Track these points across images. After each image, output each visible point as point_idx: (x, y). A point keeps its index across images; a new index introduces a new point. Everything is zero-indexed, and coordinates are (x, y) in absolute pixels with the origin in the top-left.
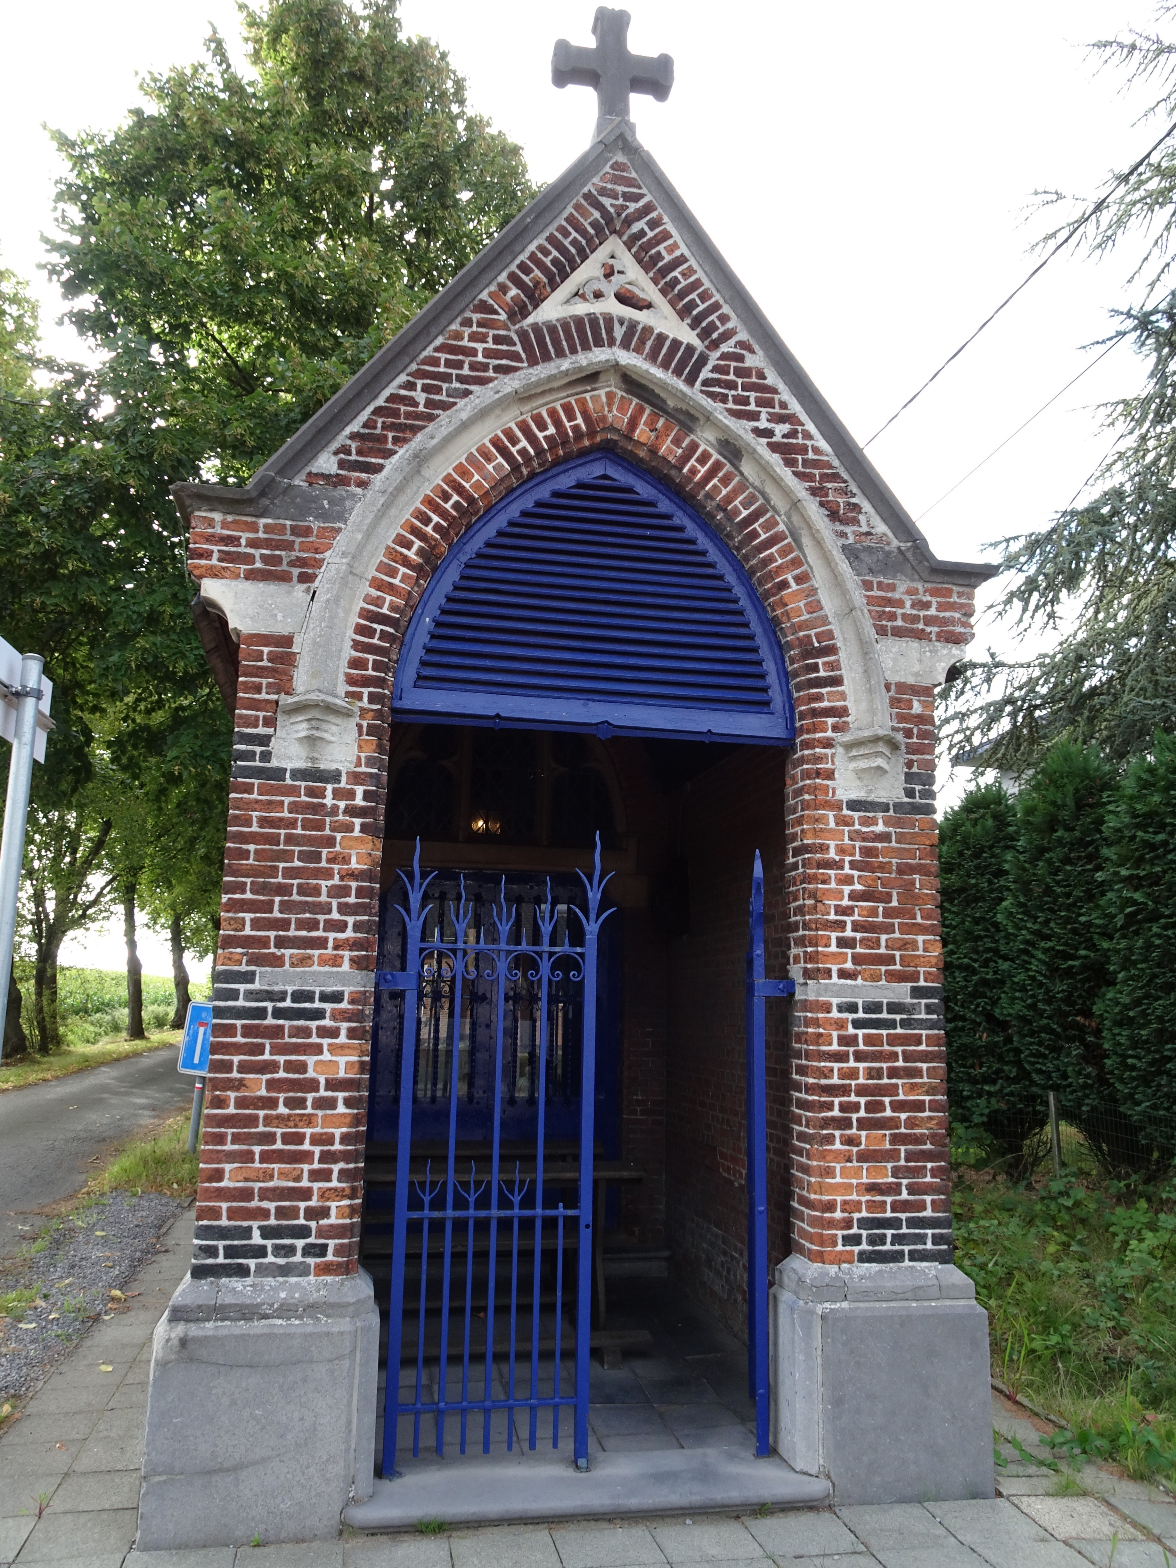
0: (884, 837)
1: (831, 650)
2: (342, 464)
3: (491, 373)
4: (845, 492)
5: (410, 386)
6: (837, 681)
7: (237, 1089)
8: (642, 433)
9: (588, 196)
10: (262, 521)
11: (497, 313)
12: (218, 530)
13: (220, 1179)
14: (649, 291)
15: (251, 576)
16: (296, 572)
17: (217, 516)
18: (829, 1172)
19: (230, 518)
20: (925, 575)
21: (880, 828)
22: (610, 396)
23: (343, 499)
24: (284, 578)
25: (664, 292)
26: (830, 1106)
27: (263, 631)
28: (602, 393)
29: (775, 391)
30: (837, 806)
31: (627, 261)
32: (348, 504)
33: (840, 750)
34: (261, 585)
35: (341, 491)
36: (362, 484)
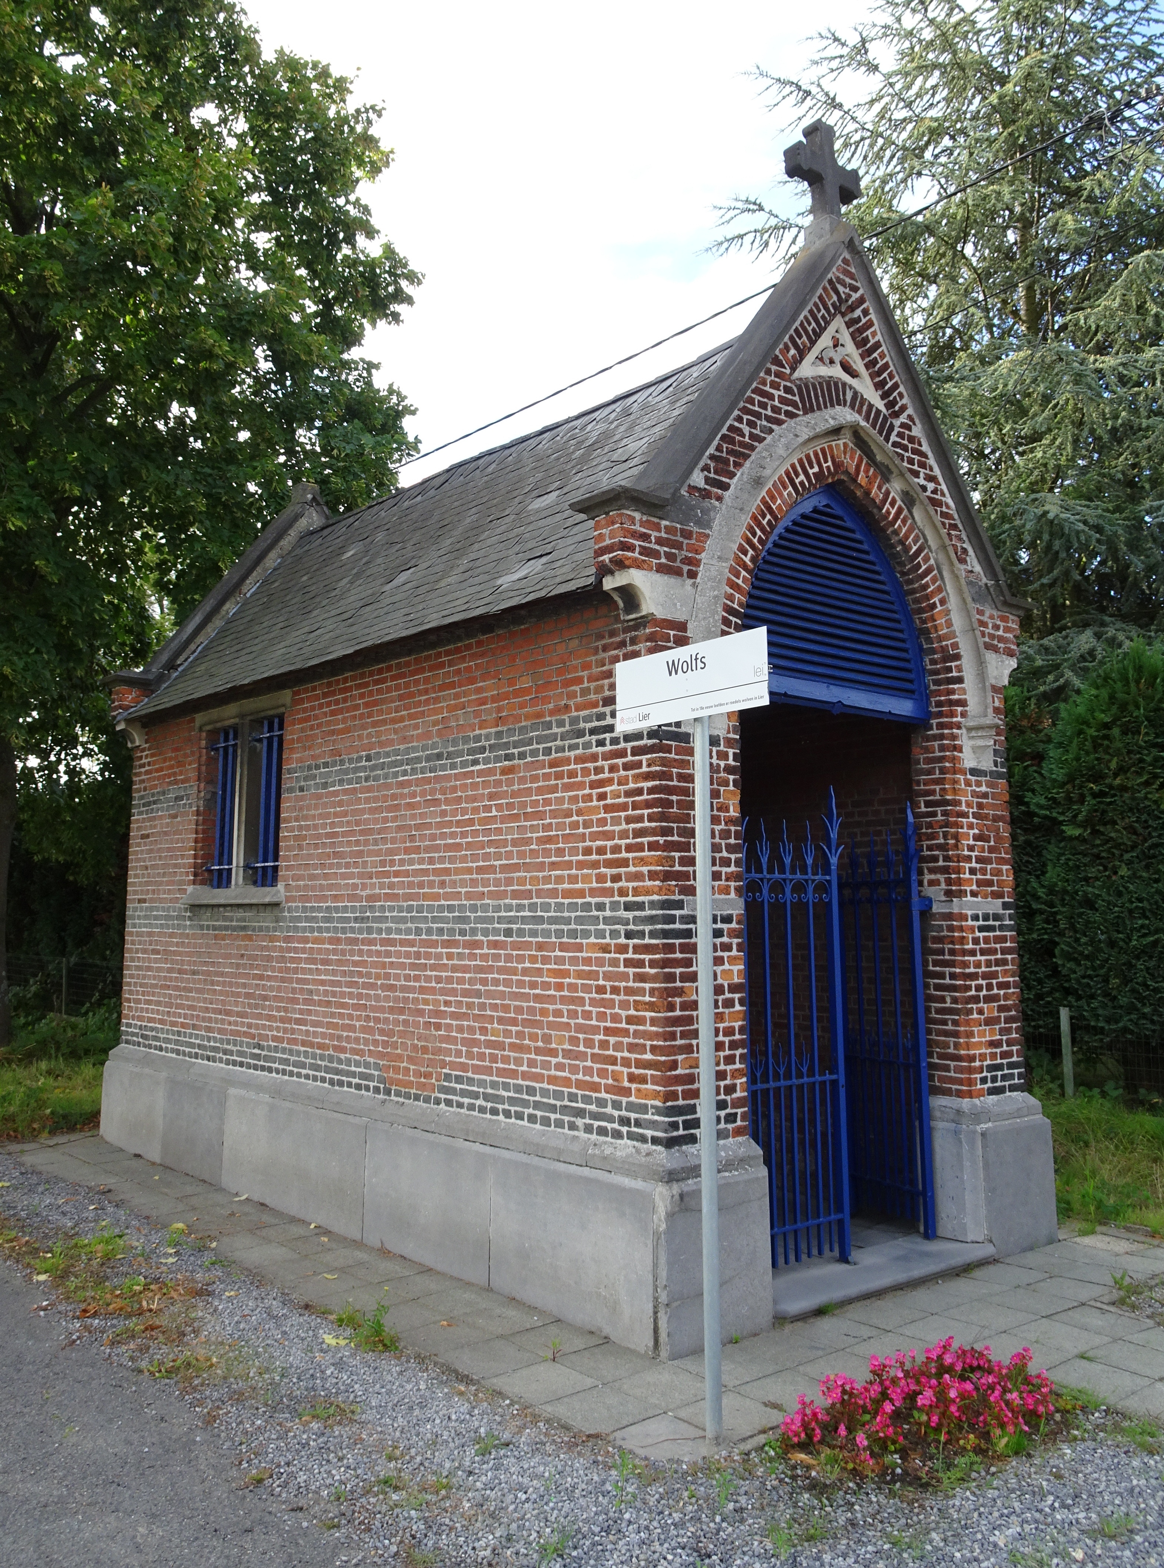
0: (985, 795)
1: (957, 657)
2: (707, 480)
3: (783, 417)
4: (959, 538)
5: (739, 419)
6: (960, 680)
7: (680, 996)
8: (862, 479)
9: (830, 281)
10: (664, 523)
11: (784, 367)
12: (637, 527)
13: (676, 1068)
14: (859, 365)
15: (661, 569)
16: (686, 568)
17: (637, 515)
18: (971, 1034)
19: (645, 518)
20: (999, 605)
21: (984, 789)
22: (845, 445)
23: (709, 510)
24: (678, 573)
25: (867, 366)
26: (969, 988)
27: (669, 617)
28: (841, 442)
29: (926, 457)
30: (963, 772)
31: (845, 337)
32: (712, 514)
33: (964, 731)
34: (666, 577)
35: (706, 503)
36: (719, 499)
